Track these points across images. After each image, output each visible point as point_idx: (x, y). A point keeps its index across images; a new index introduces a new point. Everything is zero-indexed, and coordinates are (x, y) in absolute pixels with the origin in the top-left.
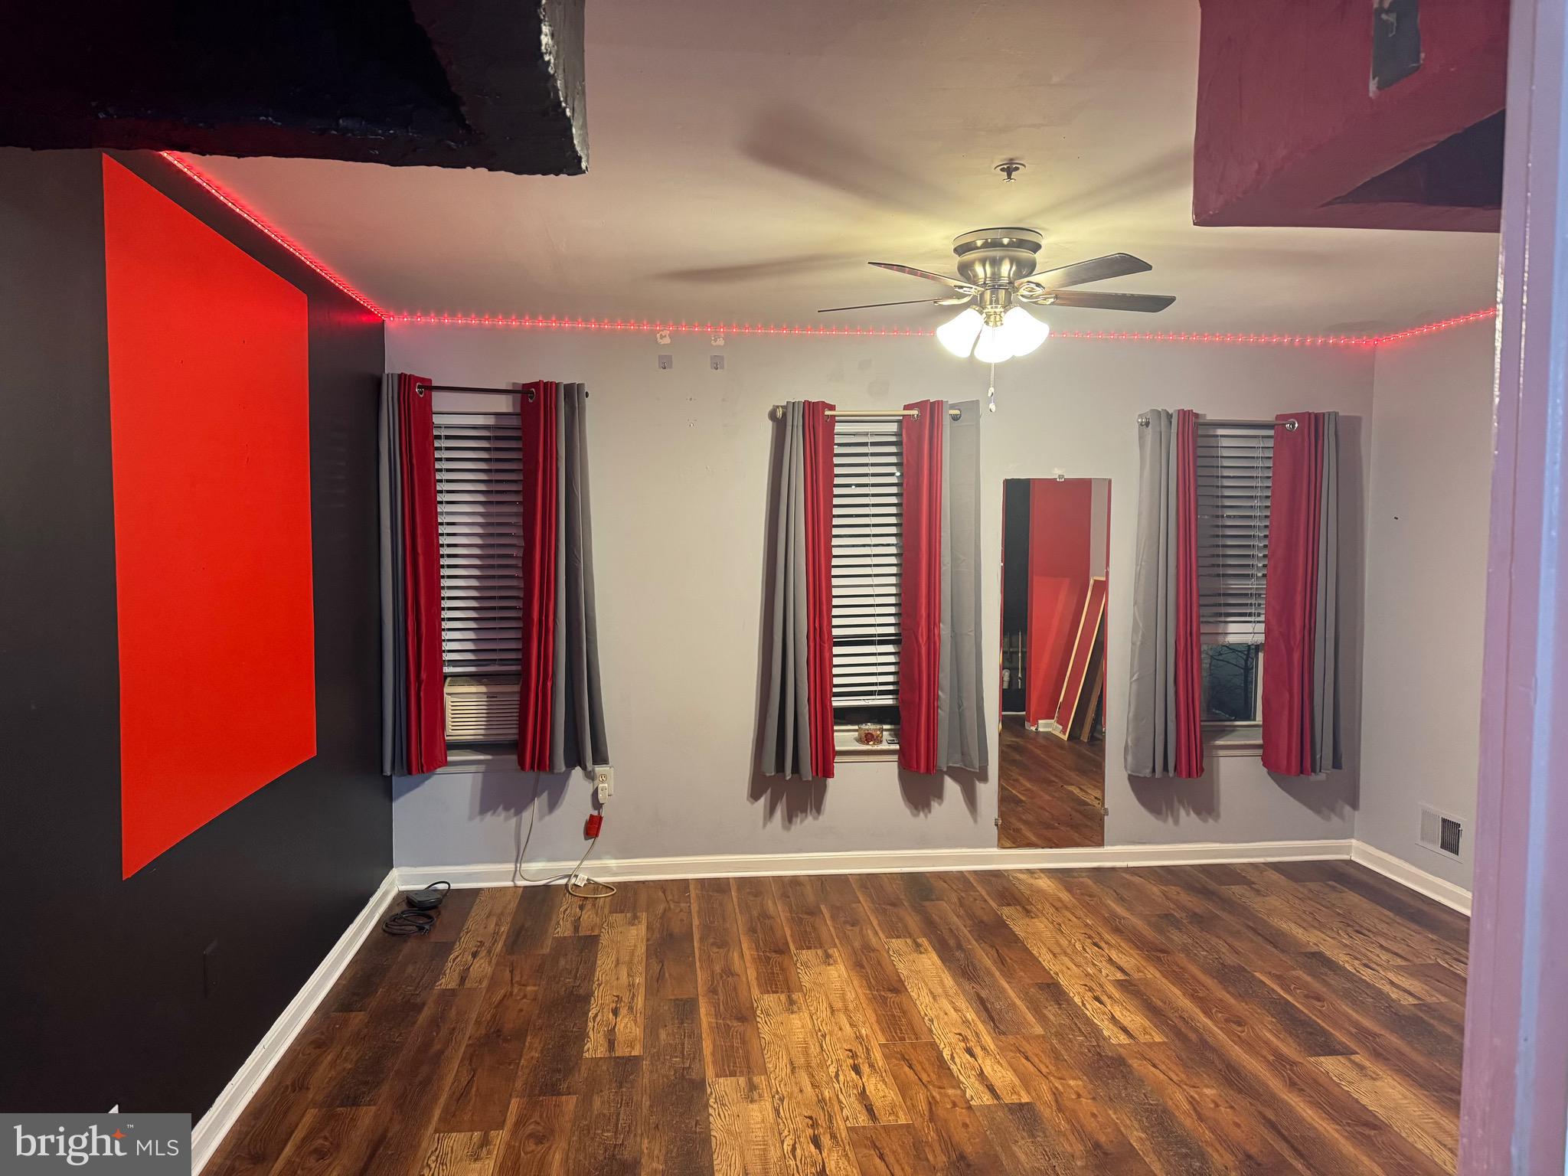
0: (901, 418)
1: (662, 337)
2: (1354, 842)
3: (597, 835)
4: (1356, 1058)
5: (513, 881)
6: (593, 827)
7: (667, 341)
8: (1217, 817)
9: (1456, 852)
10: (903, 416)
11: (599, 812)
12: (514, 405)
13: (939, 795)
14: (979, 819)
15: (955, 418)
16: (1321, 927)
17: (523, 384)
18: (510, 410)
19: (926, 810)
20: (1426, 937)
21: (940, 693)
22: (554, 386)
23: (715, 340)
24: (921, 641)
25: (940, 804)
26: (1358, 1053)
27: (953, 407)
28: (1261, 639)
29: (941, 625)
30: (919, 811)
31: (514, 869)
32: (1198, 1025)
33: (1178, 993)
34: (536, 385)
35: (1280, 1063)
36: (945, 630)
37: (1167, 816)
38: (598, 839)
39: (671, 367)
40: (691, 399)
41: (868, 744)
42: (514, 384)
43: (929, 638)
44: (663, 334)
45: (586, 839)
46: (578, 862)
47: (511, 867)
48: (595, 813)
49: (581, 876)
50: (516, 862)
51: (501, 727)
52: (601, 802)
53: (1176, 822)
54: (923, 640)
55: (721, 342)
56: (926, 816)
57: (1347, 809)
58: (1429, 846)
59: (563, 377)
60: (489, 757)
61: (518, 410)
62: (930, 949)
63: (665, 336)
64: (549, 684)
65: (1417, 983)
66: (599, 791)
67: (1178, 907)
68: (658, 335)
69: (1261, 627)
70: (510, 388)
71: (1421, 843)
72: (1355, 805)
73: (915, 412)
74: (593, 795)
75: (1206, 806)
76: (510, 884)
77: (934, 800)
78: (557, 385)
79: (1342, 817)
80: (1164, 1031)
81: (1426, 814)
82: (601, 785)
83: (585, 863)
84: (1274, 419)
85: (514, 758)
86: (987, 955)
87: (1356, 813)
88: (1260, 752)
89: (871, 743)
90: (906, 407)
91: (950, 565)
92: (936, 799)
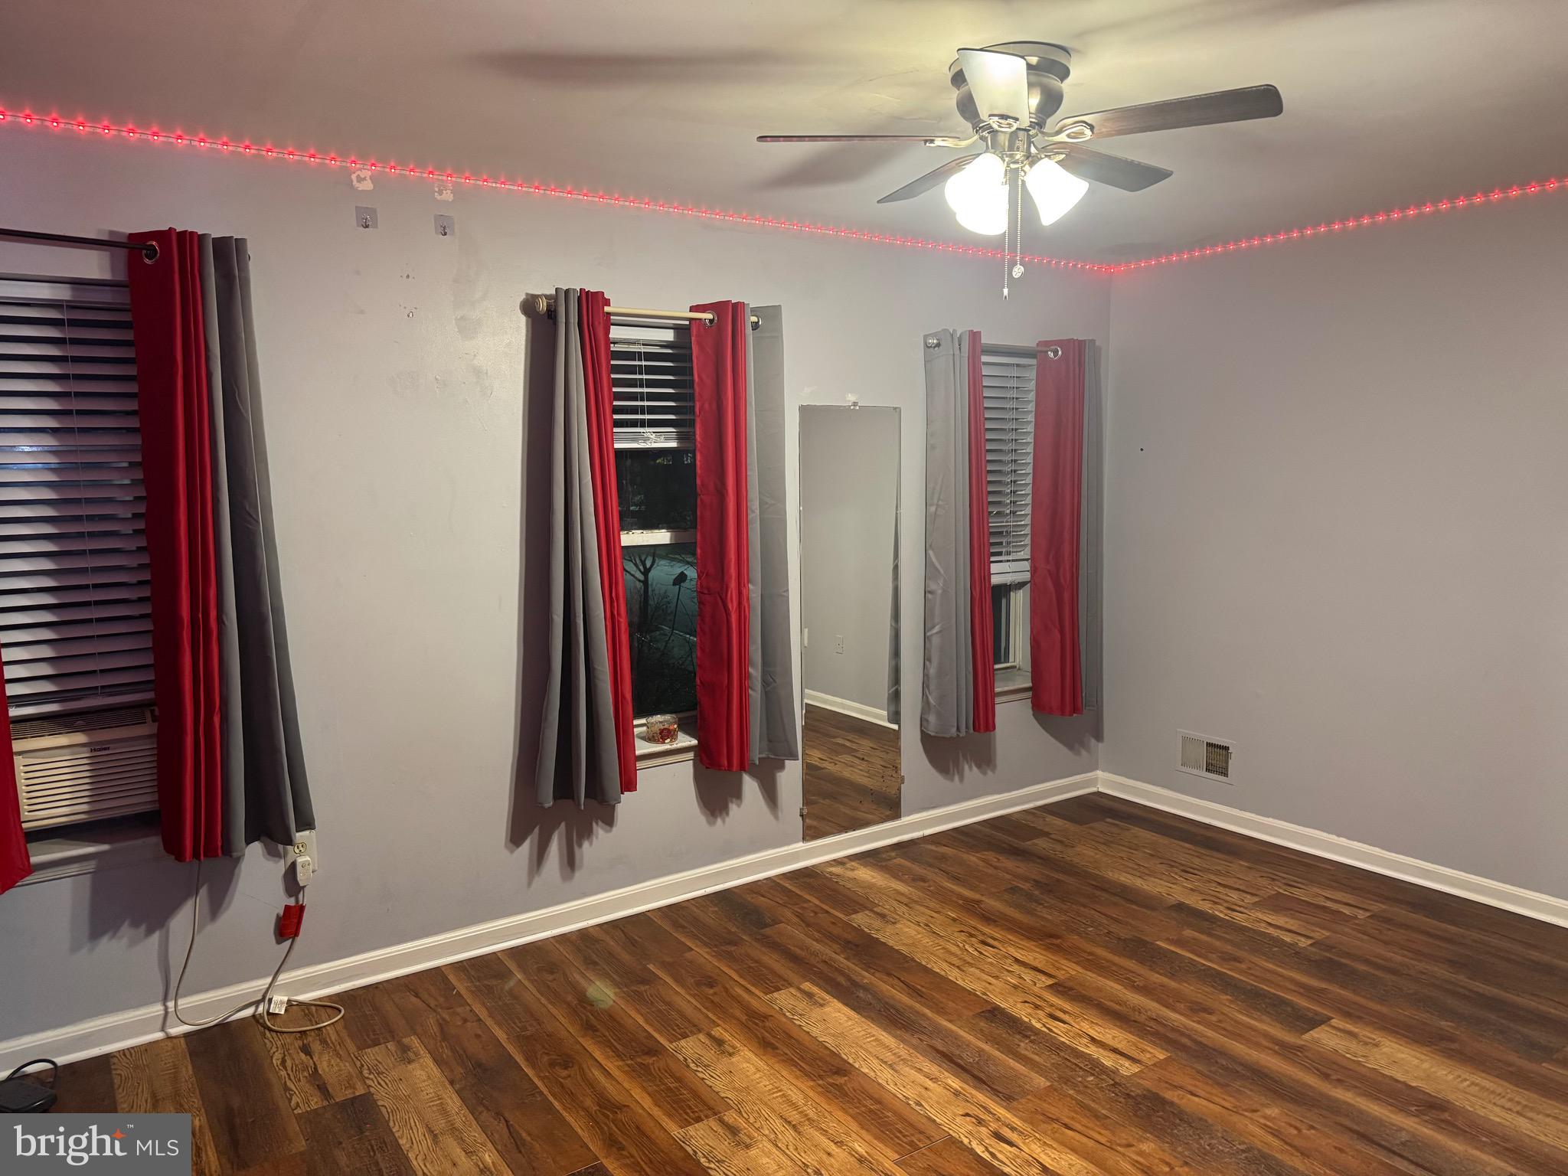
0: (687, 323)
1: (360, 180)
2: (1099, 773)
3: (296, 934)
4: (1334, 1022)
5: (163, 1029)
6: (289, 924)
7: (367, 185)
8: (993, 768)
9: (1226, 775)
10: (691, 320)
11: (297, 901)
12: (113, 269)
13: (737, 794)
14: (780, 814)
15: (755, 326)
16: (1152, 873)
17: (130, 234)
18: (107, 276)
19: (724, 814)
20: (1241, 865)
21: (750, 669)
22: (196, 239)
23: (440, 193)
24: (730, 607)
25: (739, 806)
26: (1333, 1018)
27: (755, 311)
28: (1027, 576)
29: (750, 585)
30: (716, 818)
31: (162, 1012)
32: (1176, 1024)
33: (1119, 987)
34: (163, 236)
35: (1287, 1051)
36: (754, 592)
37: (954, 774)
38: (298, 939)
39: (377, 227)
40: (408, 276)
41: (664, 743)
42: (112, 233)
43: (740, 603)
44: (363, 174)
45: (279, 942)
46: (269, 980)
47: (157, 1009)
48: (292, 902)
49: (277, 998)
50: (165, 999)
51: (122, 795)
52: (301, 885)
53: (962, 779)
54: (733, 606)
55: (448, 196)
56: (724, 822)
57: (1093, 741)
58: (1195, 771)
59: (210, 224)
60: (105, 847)
61: (122, 276)
62: (827, 997)
63: (365, 179)
64: (217, 720)
65: (1292, 921)
66: (299, 868)
67: (1014, 876)
68: (354, 177)
69: (1027, 565)
70: (105, 238)
71: (1184, 769)
72: (1099, 736)
73: (708, 316)
74: (286, 875)
75: (985, 760)
76: (159, 1035)
77: (732, 802)
78: (202, 238)
79: (1088, 750)
80: (1151, 1040)
81: (1186, 740)
82: (300, 860)
83: (283, 978)
84: (1035, 345)
85: (154, 841)
86: (893, 987)
87: (1100, 744)
88: (1029, 694)
89: (668, 741)
90: (693, 309)
91: (758, 511)
92: (734, 800)
